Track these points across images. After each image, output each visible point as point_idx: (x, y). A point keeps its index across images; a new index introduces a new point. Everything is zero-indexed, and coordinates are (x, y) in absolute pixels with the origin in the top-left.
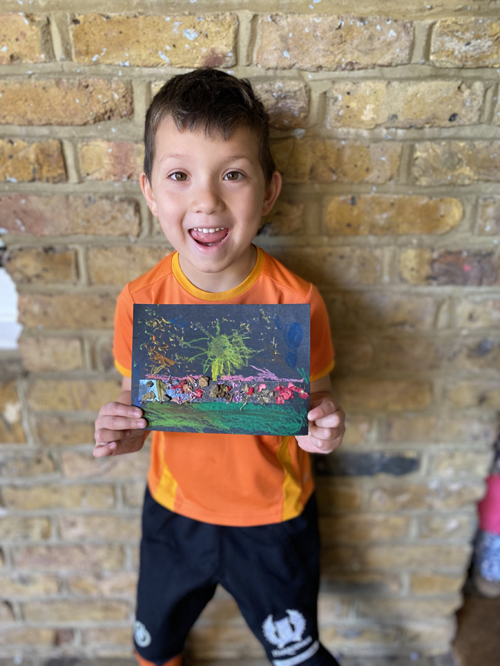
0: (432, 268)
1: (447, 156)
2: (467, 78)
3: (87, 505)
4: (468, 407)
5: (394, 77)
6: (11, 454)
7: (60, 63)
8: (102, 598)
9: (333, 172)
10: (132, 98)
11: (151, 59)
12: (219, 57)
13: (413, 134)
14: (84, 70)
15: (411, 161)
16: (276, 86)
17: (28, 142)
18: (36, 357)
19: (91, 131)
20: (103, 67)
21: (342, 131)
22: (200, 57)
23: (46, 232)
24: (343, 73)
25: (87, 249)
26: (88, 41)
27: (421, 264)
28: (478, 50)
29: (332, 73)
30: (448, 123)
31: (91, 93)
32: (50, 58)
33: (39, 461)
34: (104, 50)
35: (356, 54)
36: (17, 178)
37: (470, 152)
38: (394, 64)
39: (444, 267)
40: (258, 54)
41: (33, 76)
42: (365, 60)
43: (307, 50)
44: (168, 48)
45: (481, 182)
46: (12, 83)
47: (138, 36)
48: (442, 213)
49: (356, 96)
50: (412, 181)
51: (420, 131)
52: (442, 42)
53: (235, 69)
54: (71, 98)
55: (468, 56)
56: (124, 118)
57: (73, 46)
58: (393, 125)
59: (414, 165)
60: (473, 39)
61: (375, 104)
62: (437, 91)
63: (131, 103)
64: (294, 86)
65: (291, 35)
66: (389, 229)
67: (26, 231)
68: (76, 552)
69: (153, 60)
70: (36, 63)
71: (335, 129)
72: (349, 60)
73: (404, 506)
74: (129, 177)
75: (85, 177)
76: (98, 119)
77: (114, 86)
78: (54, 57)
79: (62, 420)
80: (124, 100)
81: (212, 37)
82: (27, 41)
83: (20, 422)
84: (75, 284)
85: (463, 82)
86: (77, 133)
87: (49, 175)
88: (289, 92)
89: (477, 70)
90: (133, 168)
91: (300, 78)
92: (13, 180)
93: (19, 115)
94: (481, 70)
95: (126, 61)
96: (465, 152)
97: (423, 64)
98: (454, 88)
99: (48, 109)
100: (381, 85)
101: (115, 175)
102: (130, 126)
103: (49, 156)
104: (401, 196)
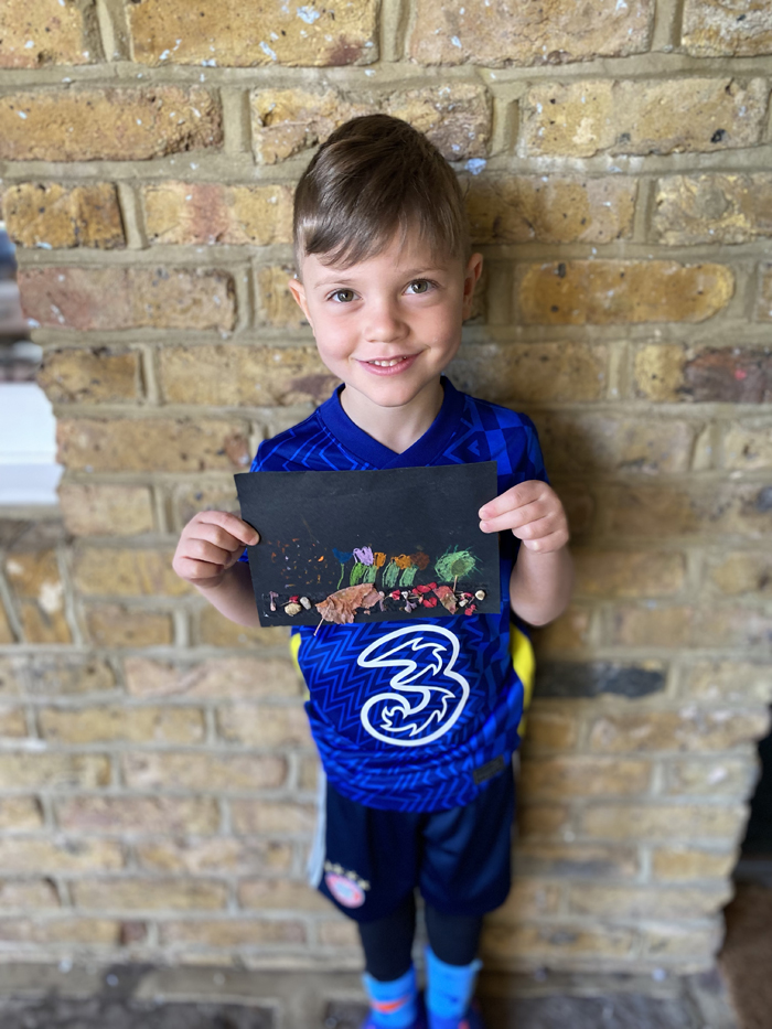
0: (686, 377)
1: (708, 197)
2: (741, 73)
3: (162, 737)
4: (743, 592)
5: (623, 73)
6: (50, 660)
7: (112, 64)
8: (187, 875)
9: (530, 225)
10: (221, 117)
11: (249, 54)
12: (353, 49)
13: (654, 163)
14: (149, 74)
15: (652, 206)
16: (441, 93)
17: (67, 187)
18: (85, 515)
19: (161, 168)
20: (176, 69)
21: (544, 162)
22: (323, 49)
23: (96, 324)
24: (543, 68)
25: (158, 349)
26: (153, 29)
27: (667, 368)
28: (757, 28)
29: (527, 69)
30: (710, 146)
31: (159, 109)
32: (97, 55)
33: (91, 671)
34: (178, 42)
35: (564, 40)
36: (51, 243)
37: (746, 191)
38: (624, 53)
39: (706, 374)
40: (412, 42)
41: (72, 86)
42: (578, 48)
43: (489, 34)
44: (274, 36)
45: (762, 238)
46: (41, 97)
47: (229, 19)
48: (701, 288)
49: (565, 105)
50: (653, 238)
51: (667, 159)
52: (700, 17)
53: (377, 66)
54: (130, 118)
55: (742, 37)
56: (209, 148)
57: (131, 36)
58: (622, 150)
59: (657, 213)
60: (750, 9)
61: (595, 117)
62: (692, 95)
63: (220, 125)
64: (468, 91)
65: (462, 11)
66: (616, 313)
67: (66, 323)
68: (148, 806)
69: (252, 56)
70: (77, 65)
71: (532, 159)
72: (553, 48)
73: (642, 746)
74: (218, 239)
75: (152, 240)
76: (169, 150)
77: (193, 97)
78: (104, 55)
79: (124, 608)
80: (209, 118)
81: (342, 17)
82: (63, 32)
83: (63, 611)
84: (140, 404)
85: (733, 80)
86: (139, 171)
87: (98, 237)
88: (460, 101)
89: (757, 59)
90: (223, 224)
91: (477, 78)
92: (46, 245)
93: (53, 146)
94: (762, 59)
95: (211, 58)
96: (738, 190)
97: (670, 52)
98: (720, 90)
99: (95, 135)
100: (604, 87)
101: (196, 236)
102: (219, 159)
103: (98, 207)
104: (636, 262)
